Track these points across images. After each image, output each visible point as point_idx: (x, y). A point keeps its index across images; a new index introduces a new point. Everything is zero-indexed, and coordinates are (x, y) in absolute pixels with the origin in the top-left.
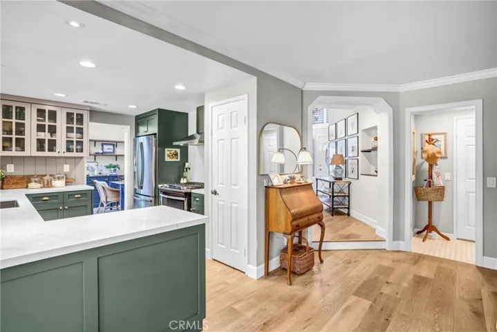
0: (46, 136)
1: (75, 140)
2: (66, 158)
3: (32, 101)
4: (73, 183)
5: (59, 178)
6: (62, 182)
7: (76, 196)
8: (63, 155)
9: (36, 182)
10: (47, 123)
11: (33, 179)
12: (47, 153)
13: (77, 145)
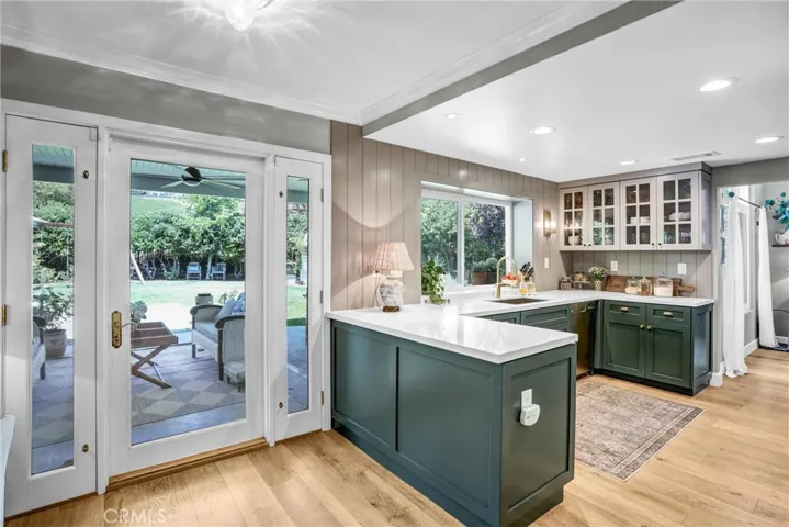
0: (637, 222)
1: (677, 223)
2: (667, 252)
3: (619, 178)
4: (694, 293)
5: (663, 283)
6: (669, 289)
7: (665, 313)
8: (659, 249)
9: (633, 285)
10: (638, 204)
11: (630, 282)
12: (638, 247)
13: (680, 231)
